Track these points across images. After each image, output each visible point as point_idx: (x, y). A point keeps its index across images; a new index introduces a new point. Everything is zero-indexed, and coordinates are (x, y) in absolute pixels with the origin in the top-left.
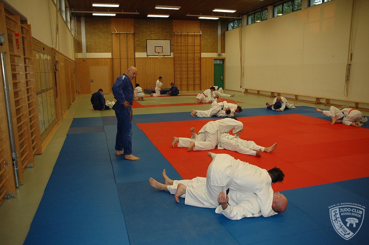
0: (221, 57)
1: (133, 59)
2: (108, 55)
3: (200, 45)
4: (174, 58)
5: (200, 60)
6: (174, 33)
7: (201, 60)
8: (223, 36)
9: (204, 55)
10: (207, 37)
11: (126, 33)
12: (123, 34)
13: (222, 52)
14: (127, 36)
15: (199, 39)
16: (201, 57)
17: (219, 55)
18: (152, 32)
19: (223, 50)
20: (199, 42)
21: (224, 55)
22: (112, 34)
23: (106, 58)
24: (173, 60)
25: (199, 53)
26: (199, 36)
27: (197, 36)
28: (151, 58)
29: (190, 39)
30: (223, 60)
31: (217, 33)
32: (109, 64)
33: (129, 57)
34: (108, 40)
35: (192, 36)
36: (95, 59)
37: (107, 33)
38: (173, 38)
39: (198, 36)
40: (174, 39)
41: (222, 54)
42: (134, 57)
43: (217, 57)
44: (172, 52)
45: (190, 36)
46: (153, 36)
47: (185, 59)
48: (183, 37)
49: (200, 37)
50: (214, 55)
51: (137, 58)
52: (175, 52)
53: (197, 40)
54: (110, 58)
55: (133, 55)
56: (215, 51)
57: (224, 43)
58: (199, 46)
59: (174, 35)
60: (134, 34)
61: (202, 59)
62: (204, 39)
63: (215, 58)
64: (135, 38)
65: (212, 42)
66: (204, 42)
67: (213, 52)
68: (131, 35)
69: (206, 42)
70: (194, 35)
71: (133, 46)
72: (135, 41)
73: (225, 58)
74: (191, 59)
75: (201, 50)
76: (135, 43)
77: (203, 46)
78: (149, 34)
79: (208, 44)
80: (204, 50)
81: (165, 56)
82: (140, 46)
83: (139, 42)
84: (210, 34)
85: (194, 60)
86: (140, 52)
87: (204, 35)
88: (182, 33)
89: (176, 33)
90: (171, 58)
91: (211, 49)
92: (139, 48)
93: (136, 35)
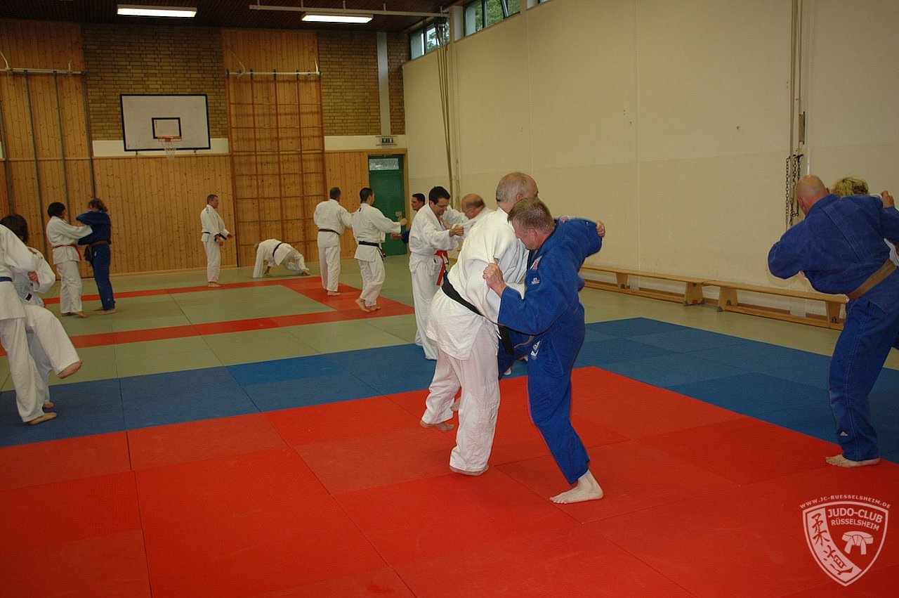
0: (393, 147)
1: (87, 164)
3: (319, 109)
4: (232, 156)
5: (323, 160)
6: (228, 71)
7: (326, 159)
8: (397, 77)
9: (333, 143)
10: (340, 84)
11: (52, 71)
12: (41, 74)
13: (393, 132)
14: (58, 85)
15: (314, 90)
16: (323, 150)
17: (386, 141)
18: (150, 71)
19: (399, 125)
20: (314, 102)
21: (400, 142)
24: (230, 165)
25: (319, 137)
26: (316, 81)
28: (150, 158)
29: (284, 94)
30: (401, 157)
33: (70, 158)
35: (290, 81)
38: (225, 88)
39: (311, 81)
40: (227, 91)
41: (394, 138)
42: (89, 158)
43: (380, 147)
44: (225, 133)
45: (284, 81)
46: (153, 84)
47: (269, 159)
48: (259, 85)
49: (318, 84)
50: (370, 142)
51: (100, 159)
52: (234, 137)
53: (309, 95)
55: (86, 151)
56: (370, 127)
57: (401, 103)
58: (318, 113)
59: (228, 78)
61: (326, 156)
62: (331, 91)
63: (372, 151)
64: (90, 90)
65: (361, 101)
66: (333, 101)
67: (366, 134)
68: (71, 80)
69: (340, 101)
70: (298, 79)
71: (83, 119)
72: (90, 101)
73: (406, 150)
74: (292, 156)
75: (325, 128)
76: (91, 109)
77: (331, 115)
78: (138, 75)
79: (348, 107)
80: (334, 128)
81: (199, 152)
82: (108, 116)
83: (104, 105)
84: (352, 74)
85: (301, 161)
86: (109, 138)
87: (331, 77)
88: (256, 71)
89: (234, 73)
90: (220, 156)
91: (357, 124)
92: (103, 124)
93: (90, 80)
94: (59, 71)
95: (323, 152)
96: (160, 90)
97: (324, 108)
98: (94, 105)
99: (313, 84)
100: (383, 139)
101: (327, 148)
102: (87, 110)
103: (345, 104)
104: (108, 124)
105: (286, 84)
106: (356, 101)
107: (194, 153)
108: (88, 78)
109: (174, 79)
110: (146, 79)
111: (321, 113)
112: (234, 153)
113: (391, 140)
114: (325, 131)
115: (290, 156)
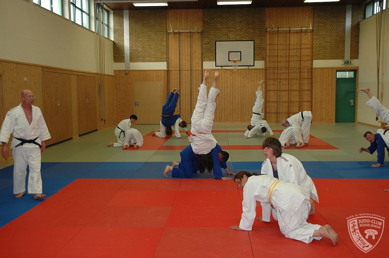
0: (351, 66)
1: (200, 72)
2: (162, 66)
3: (312, 46)
4: (266, 69)
5: (312, 72)
6: (267, 29)
8: (356, 29)
9: (318, 64)
10: (324, 33)
11: (189, 31)
12: (185, 33)
13: (352, 58)
14: (191, 37)
15: (309, 37)
16: (312, 67)
17: (347, 63)
18: (231, 30)
19: (355, 54)
20: (309, 43)
21: (355, 63)
22: (169, 33)
23: (158, 70)
24: (264, 74)
25: (310, 60)
27: (306, 32)
28: (227, 70)
29: (294, 39)
30: (355, 71)
31: (344, 25)
32: (163, 80)
33: (194, 69)
34: (162, 43)
35: (297, 32)
36: (142, 71)
37: (161, 32)
38: (265, 37)
39: (308, 32)
41: (352, 61)
42: (201, 69)
43: (343, 66)
44: (263, 59)
45: (294, 33)
46: (232, 35)
47: (284, 71)
48: (282, 35)
49: (312, 33)
50: (338, 63)
52: (268, 60)
53: (306, 39)
54: (164, 70)
55: (200, 66)
56: (339, 55)
57: (358, 42)
58: (310, 48)
59: (267, 32)
60: (202, 33)
61: (314, 70)
62: (319, 37)
63: (339, 67)
64: (204, 39)
65: (335, 42)
66: (319, 42)
67: (336, 59)
68: (197, 34)
69: (323, 42)
70: (301, 31)
71: (200, 52)
72: (204, 44)
73: (358, 67)
74: (296, 70)
75: (314, 56)
76: (204, 47)
77: (317, 49)
78: (225, 31)
79: (327, 45)
80: (319, 56)
81: (250, 67)
82: (210, 51)
83: (210, 45)
84: (331, 28)
85: (300, 72)
86: (210, 60)
87: (319, 30)
88: (280, 28)
89: (269, 30)
90: (260, 69)
91: (331, 54)
92: (208, 54)
93: (204, 34)
94: (192, 31)
95: (312, 68)
96: (234, 38)
97: (314, 46)
98: (205, 46)
99: (309, 34)
100: (345, 62)
101: (314, 66)
102: (202, 48)
103: (326, 43)
104: (210, 54)
105: (296, 34)
106: (332, 42)
107: (248, 68)
108: (203, 34)
109: (241, 33)
110: (228, 33)
111: (312, 48)
112: (267, 68)
113: (350, 62)
114: (314, 58)
115: (295, 70)
